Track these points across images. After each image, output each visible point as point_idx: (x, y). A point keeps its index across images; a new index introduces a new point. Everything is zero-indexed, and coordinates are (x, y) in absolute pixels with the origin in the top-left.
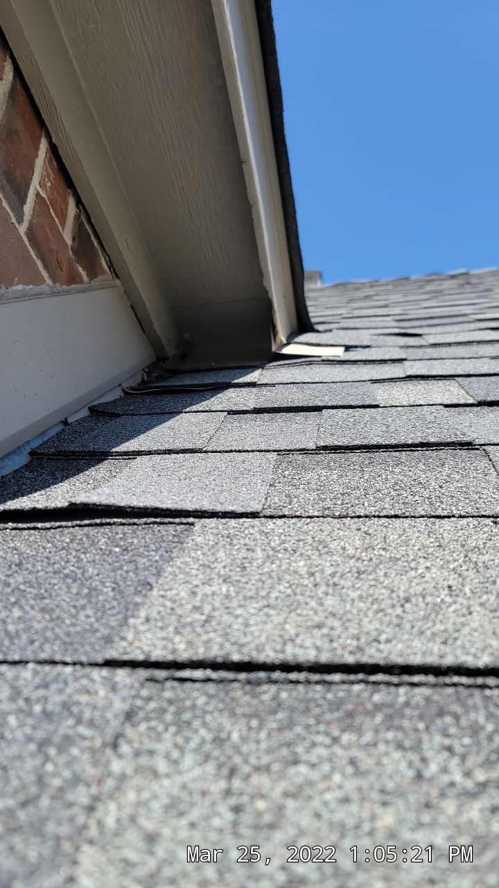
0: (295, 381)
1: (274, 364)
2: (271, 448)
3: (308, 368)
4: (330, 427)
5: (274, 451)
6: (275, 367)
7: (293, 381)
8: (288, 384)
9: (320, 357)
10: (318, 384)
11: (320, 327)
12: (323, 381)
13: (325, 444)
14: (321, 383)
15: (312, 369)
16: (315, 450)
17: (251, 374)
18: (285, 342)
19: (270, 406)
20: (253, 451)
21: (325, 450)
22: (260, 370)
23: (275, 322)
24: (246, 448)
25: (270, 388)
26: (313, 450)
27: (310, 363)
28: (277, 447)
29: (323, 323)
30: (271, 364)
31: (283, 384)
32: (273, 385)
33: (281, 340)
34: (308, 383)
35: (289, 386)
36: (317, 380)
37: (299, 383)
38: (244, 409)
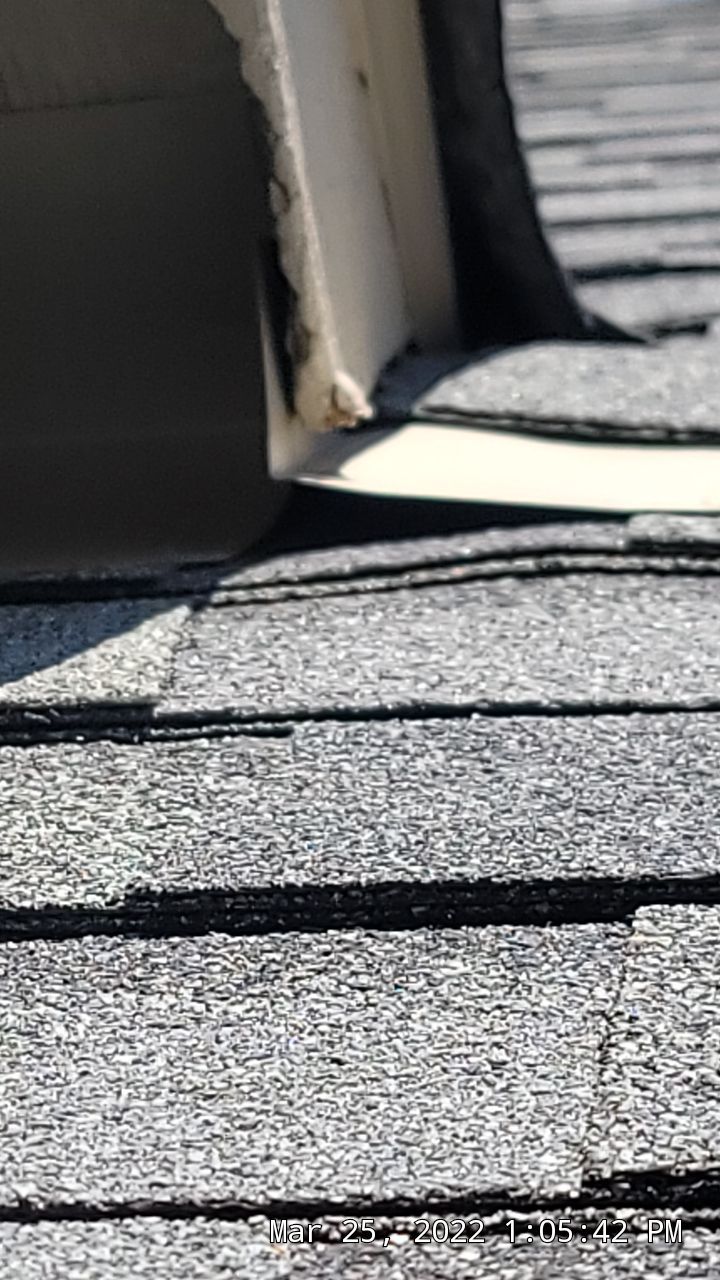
0: (438, 697)
1: (287, 566)
2: (251, 1191)
3: (530, 602)
4: (684, 1038)
5: (277, 1210)
6: (290, 590)
7: (422, 694)
8: (382, 714)
9: (622, 517)
10: (600, 722)
11: (621, 305)
12: (644, 694)
13: (647, 1162)
14: (626, 709)
15: (557, 610)
16: (578, 1204)
17: (115, 645)
18: (366, 411)
19: (249, 878)
20: (120, 1211)
21: (650, 1204)
22: (183, 611)
23: (287, 261)
24: (74, 1188)
25: (255, 747)
26: (560, 1202)
27: (549, 566)
28: (300, 1181)
29: (649, 270)
30: (259, 573)
31: (346, 716)
32: (276, 725)
33: (334, 391)
34: (532, 709)
35: (393, 728)
36: (597, 693)
37: (465, 712)
38: (61, 896)
